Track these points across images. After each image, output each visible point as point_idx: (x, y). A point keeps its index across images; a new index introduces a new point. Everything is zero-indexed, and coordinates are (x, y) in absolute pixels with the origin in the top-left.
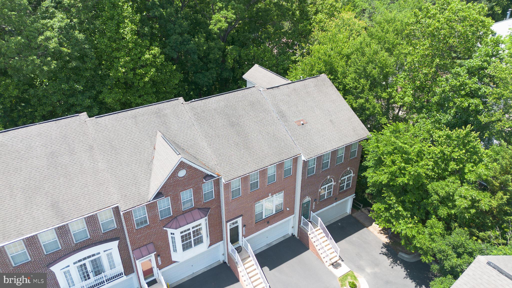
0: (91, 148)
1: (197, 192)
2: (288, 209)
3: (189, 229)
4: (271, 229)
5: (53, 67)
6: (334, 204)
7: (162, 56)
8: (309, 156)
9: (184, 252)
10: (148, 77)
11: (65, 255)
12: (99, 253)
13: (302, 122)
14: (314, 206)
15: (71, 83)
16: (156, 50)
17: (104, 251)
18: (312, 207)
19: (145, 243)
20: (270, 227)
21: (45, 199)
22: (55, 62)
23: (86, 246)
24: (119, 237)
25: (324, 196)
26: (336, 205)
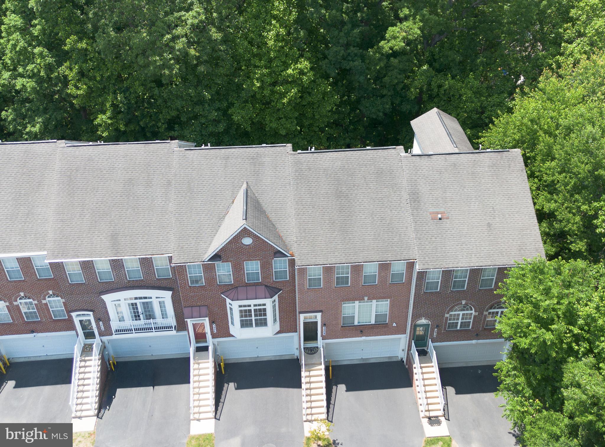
0: (169, 183)
1: (266, 266)
2: (394, 325)
3: (250, 306)
4: (365, 341)
5: (174, 72)
6: (474, 342)
7: (311, 74)
8: (426, 266)
9: (243, 329)
10: (287, 98)
11: (117, 288)
12: (151, 298)
13: (440, 216)
14: (435, 334)
15: (200, 88)
16: (304, 64)
17: (157, 298)
18: (432, 334)
19: (199, 304)
20: (364, 338)
21: (108, 227)
22: (178, 66)
23: (138, 286)
24: (174, 288)
25: (457, 326)
26: (477, 344)
